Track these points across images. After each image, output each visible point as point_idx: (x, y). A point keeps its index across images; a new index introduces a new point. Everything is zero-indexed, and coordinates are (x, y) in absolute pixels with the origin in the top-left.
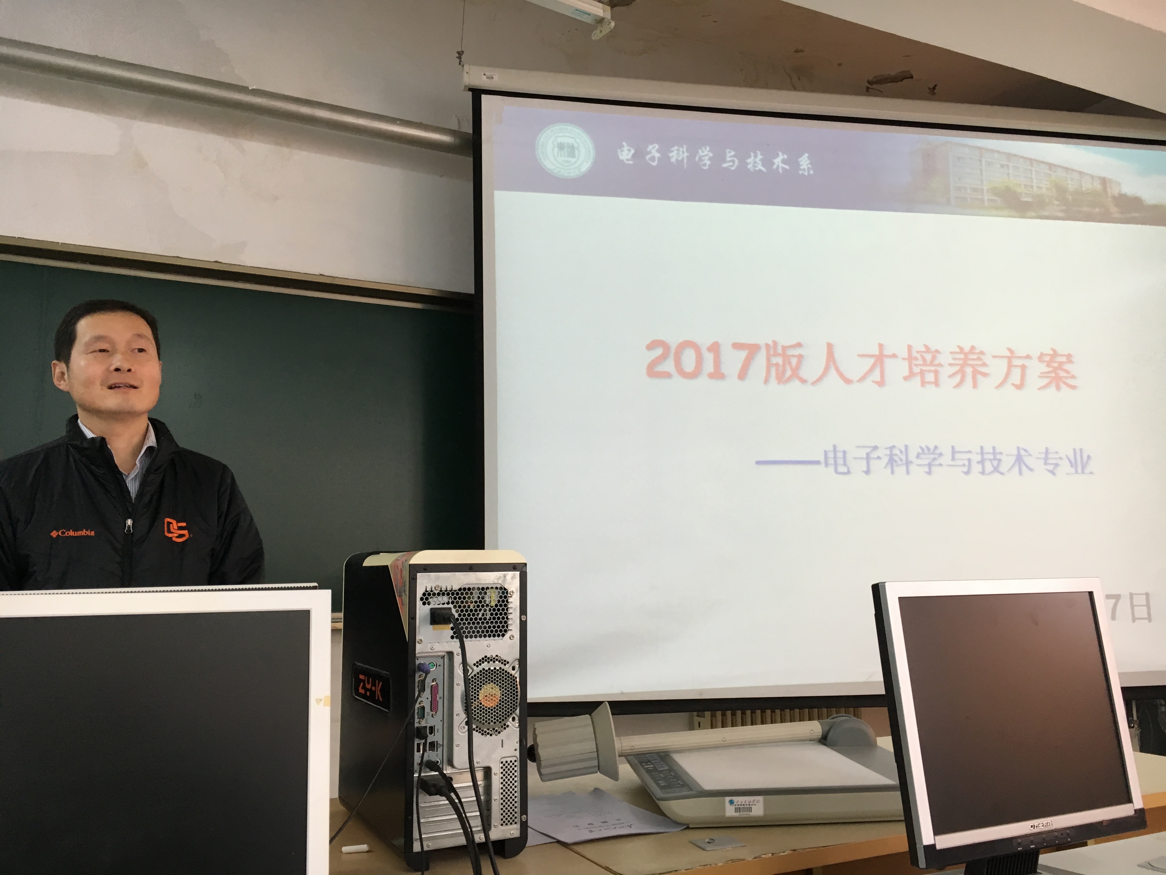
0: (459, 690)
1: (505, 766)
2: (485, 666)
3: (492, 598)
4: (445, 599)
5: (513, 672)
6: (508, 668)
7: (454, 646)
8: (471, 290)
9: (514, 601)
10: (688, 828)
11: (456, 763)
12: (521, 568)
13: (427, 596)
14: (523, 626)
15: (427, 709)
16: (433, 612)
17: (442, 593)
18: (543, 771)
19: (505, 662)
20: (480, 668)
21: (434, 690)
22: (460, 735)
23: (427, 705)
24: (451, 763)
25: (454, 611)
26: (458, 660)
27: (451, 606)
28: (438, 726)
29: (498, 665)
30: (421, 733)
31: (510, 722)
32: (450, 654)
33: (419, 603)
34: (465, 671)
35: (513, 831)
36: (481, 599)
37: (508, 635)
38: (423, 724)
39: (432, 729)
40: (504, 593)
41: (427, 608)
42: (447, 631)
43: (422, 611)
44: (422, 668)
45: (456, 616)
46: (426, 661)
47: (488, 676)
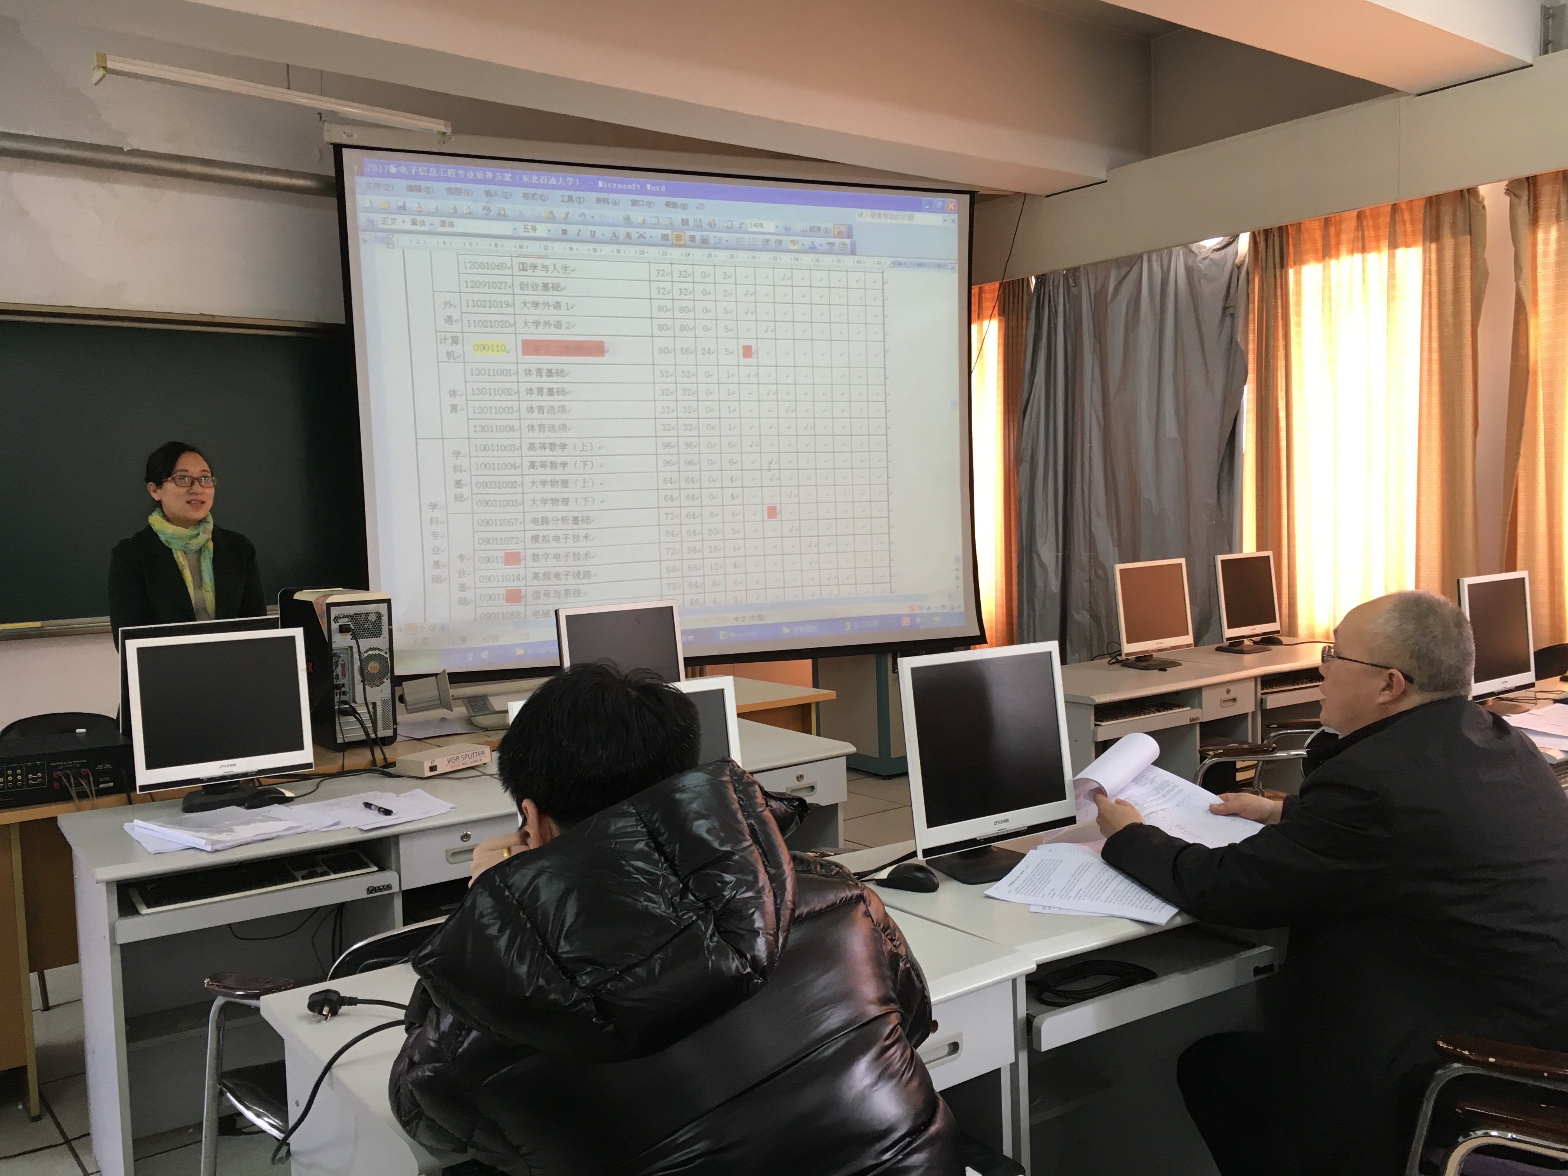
0: (357, 664)
1: (384, 702)
2: (370, 652)
3: (373, 618)
4: (347, 620)
5: (385, 655)
6: (382, 653)
7: (353, 643)
8: (342, 321)
9: (385, 619)
10: (487, 730)
11: (357, 700)
12: (388, 601)
13: (337, 619)
14: (391, 632)
15: (340, 675)
16: (340, 626)
17: (345, 617)
18: (408, 708)
19: (381, 650)
20: (368, 654)
21: (343, 666)
22: (359, 687)
23: (340, 673)
24: (354, 701)
25: (351, 626)
26: (355, 650)
27: (350, 623)
28: (347, 683)
29: (377, 652)
30: (338, 687)
31: (385, 680)
32: (351, 647)
33: (333, 623)
34: (360, 656)
35: (389, 733)
36: (367, 620)
37: (382, 636)
38: (338, 682)
39: (343, 685)
40: (379, 615)
41: (337, 625)
42: (349, 636)
43: (335, 626)
44: (335, 655)
45: (353, 628)
46: (338, 652)
47: (371, 658)
